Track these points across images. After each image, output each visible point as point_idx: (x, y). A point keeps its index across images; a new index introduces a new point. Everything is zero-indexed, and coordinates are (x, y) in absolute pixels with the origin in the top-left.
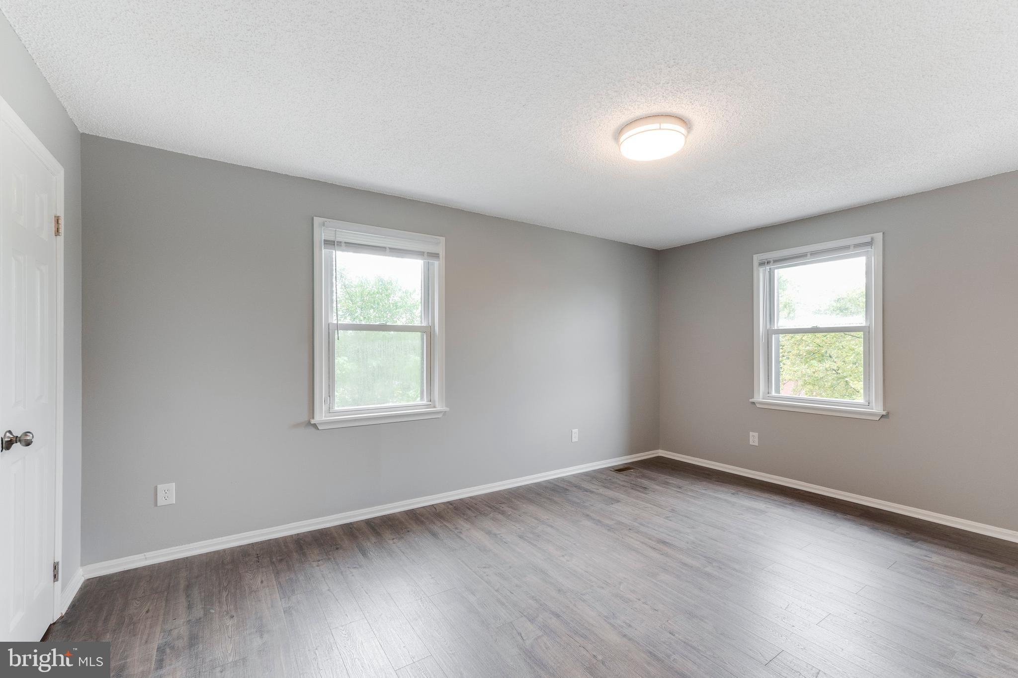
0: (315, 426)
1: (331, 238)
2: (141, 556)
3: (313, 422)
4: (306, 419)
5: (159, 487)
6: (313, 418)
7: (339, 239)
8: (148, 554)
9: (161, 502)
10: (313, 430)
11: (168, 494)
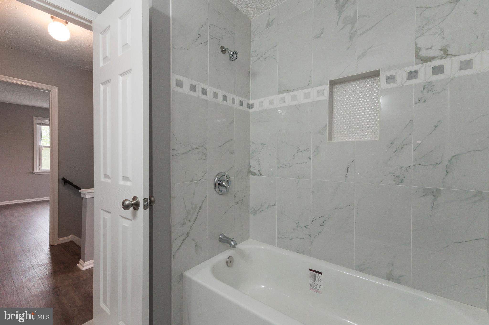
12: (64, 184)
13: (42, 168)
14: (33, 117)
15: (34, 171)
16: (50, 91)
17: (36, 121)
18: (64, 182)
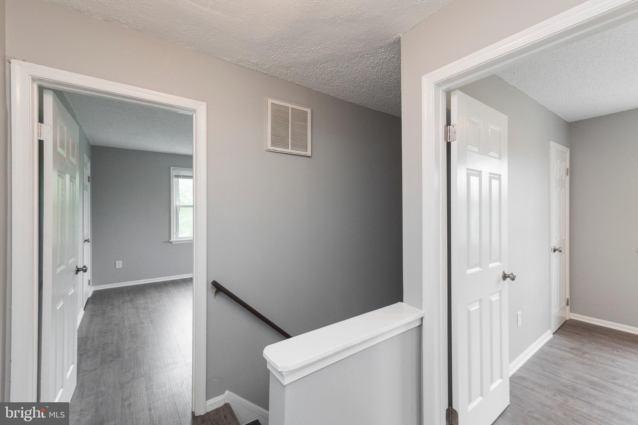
0: (171, 242)
1: (177, 174)
2: (111, 285)
3: (170, 241)
4: (168, 240)
5: (116, 262)
6: (170, 240)
7: (180, 174)
8: (113, 284)
9: (117, 267)
10: (170, 244)
11: (119, 264)
12: (216, 293)
13: (180, 235)
14: (170, 167)
15: (171, 239)
16: (194, 111)
17: (173, 172)
18: (215, 289)
